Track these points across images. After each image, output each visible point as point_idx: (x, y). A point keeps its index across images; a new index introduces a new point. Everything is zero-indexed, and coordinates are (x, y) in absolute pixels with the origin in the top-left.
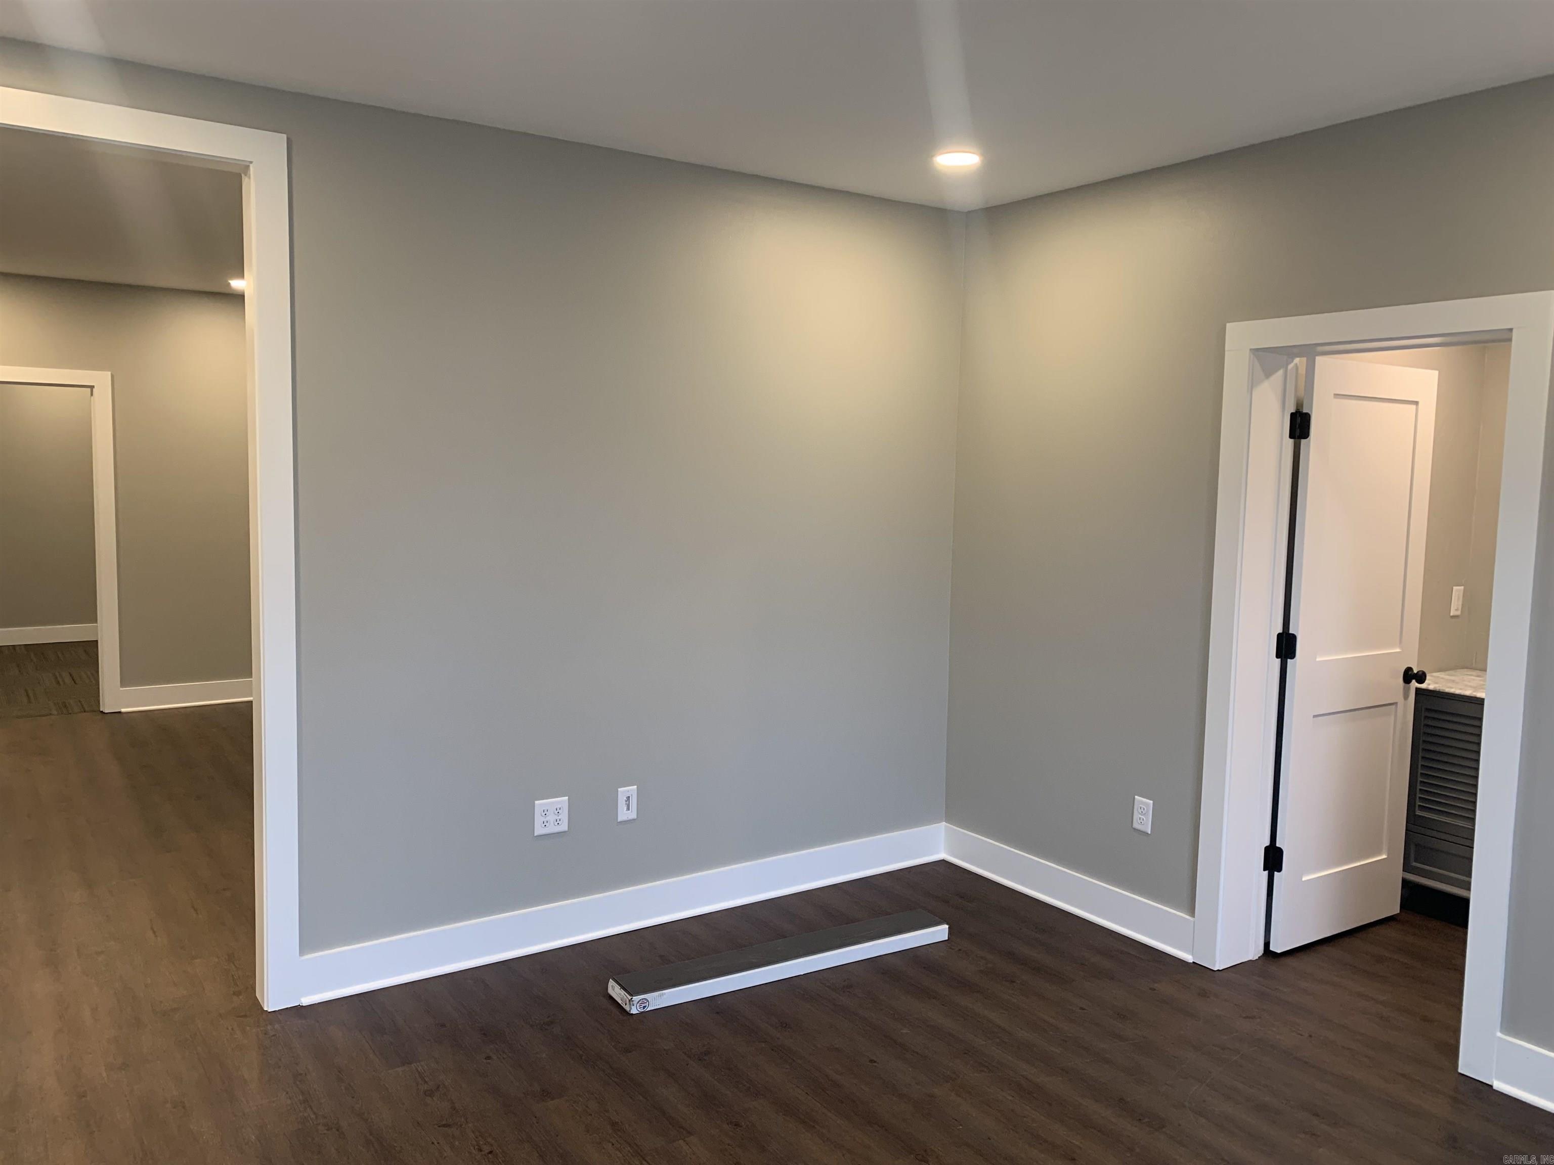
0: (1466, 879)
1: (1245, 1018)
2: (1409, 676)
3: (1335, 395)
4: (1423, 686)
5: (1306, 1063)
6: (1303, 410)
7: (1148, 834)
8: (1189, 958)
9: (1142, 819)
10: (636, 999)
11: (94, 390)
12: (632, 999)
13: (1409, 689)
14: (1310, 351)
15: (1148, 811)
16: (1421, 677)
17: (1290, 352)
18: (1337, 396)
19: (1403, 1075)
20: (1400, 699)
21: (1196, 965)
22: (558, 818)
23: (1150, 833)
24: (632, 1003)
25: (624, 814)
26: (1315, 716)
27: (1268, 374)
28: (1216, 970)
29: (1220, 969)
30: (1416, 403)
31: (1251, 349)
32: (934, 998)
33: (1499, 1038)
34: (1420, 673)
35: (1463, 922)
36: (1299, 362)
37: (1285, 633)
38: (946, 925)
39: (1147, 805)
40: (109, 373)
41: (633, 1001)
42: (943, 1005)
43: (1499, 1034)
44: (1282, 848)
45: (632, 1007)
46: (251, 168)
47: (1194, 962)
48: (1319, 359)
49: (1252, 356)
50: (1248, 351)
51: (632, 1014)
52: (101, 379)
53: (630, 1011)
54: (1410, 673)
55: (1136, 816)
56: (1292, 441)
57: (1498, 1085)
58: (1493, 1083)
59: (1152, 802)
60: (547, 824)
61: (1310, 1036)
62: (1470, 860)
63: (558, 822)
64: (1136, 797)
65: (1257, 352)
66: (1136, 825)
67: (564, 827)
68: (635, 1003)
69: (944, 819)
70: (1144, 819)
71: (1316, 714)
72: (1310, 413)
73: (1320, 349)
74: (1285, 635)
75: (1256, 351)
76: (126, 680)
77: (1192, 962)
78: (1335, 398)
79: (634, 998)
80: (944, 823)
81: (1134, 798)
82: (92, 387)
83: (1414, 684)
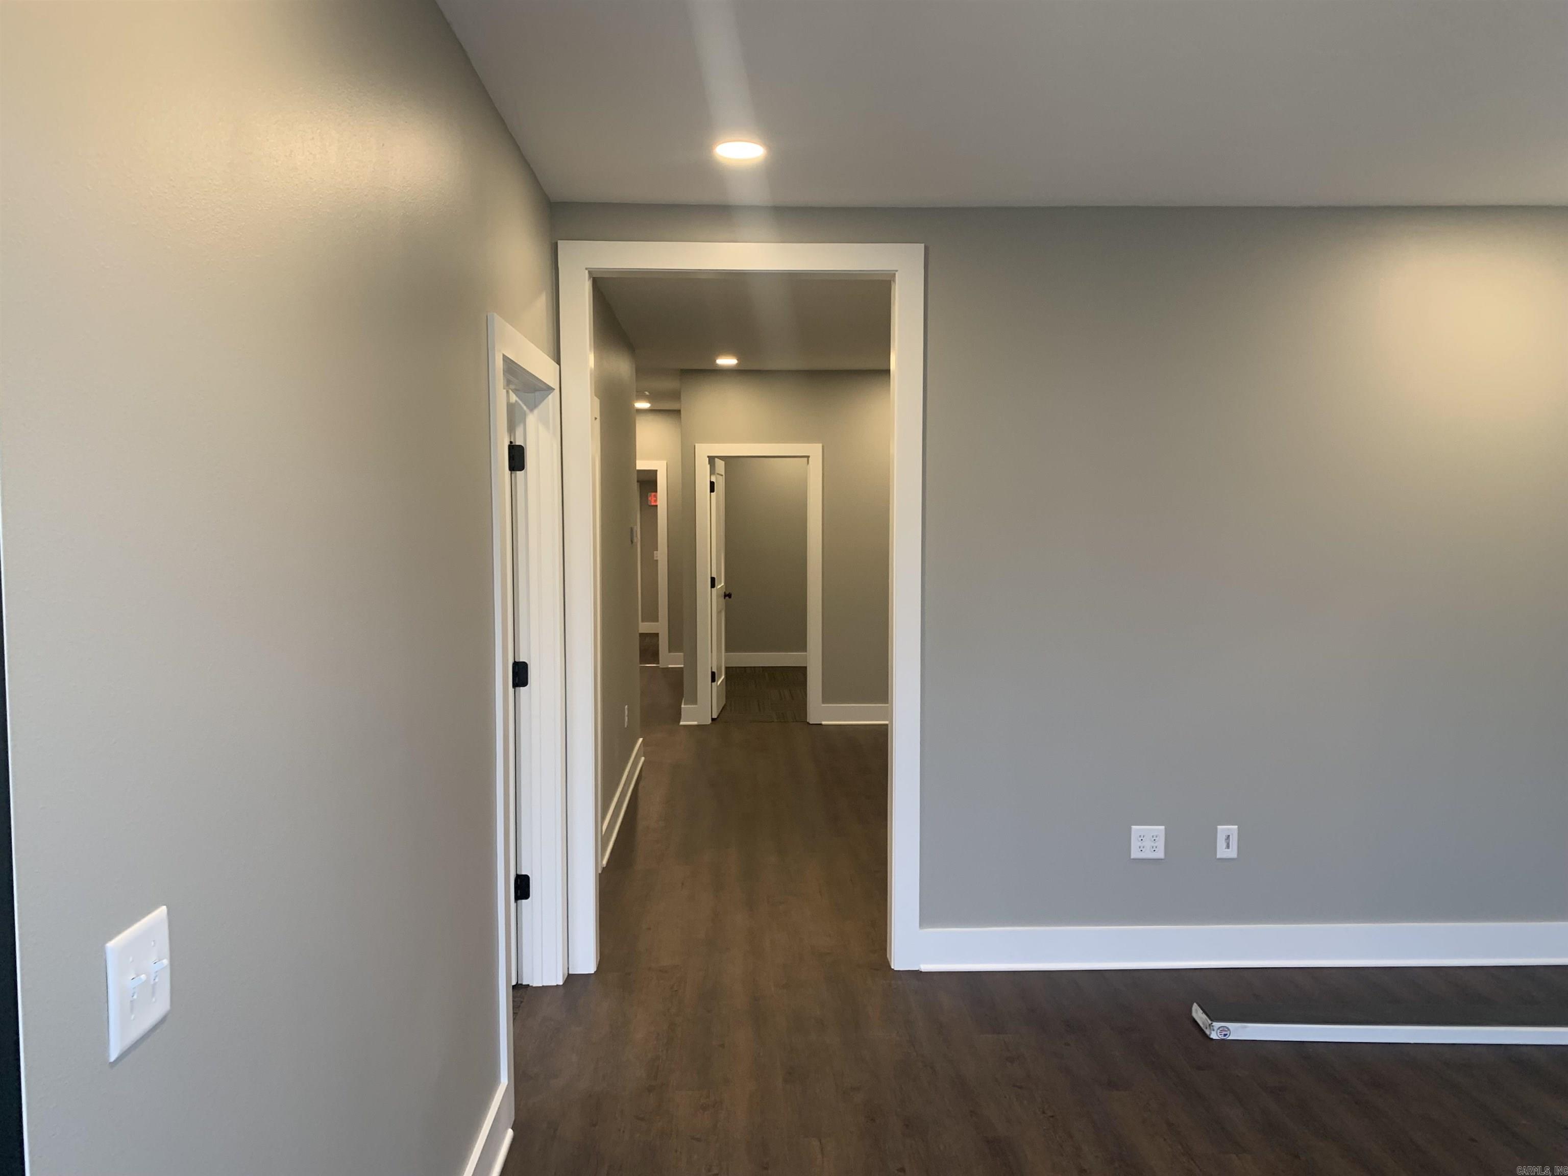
10: (1217, 1025)
11: (810, 459)
12: (1212, 1023)
22: (1155, 845)
24: (1212, 1027)
25: (1222, 852)
40: (820, 445)
41: (1213, 1026)
45: (1212, 1032)
46: (897, 276)
51: (1212, 1039)
52: (814, 450)
53: (1210, 1035)
60: (1143, 850)
63: (1154, 849)
67: (1160, 854)
68: (1215, 1029)
76: (825, 699)
79: (1214, 1024)
82: (808, 457)
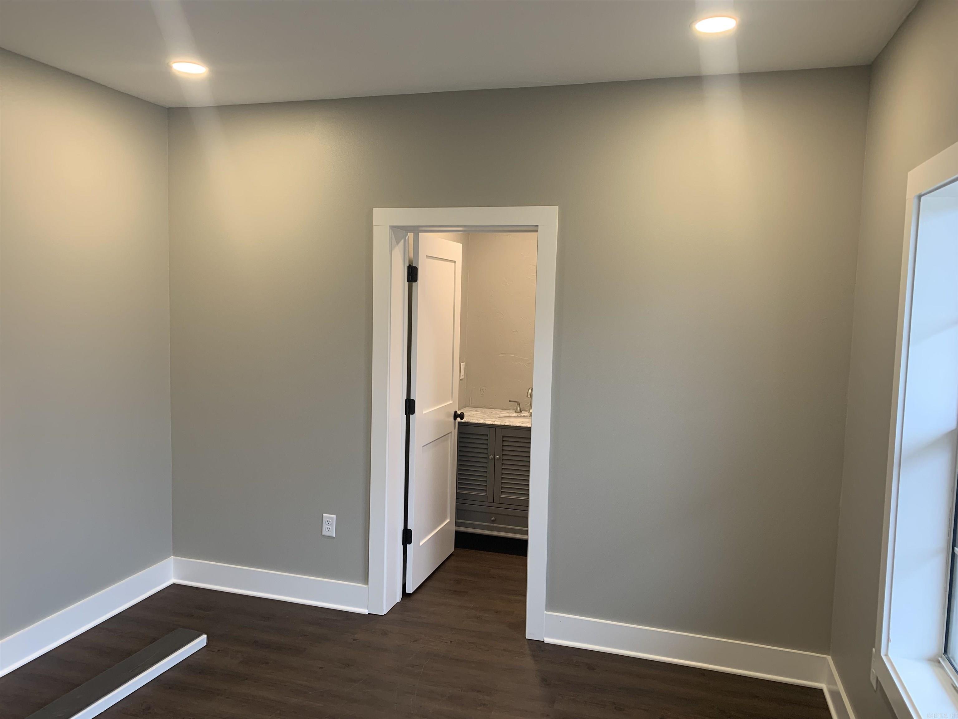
0: (525, 529)
1: (413, 642)
2: (456, 416)
3: (427, 256)
4: (463, 421)
5: (457, 660)
6: (413, 264)
7: (333, 537)
8: (365, 611)
9: (328, 528)
13: (456, 422)
14: (416, 230)
15: (333, 521)
16: (462, 416)
17: (406, 229)
18: (428, 257)
19: (504, 650)
20: (453, 430)
21: (371, 615)
23: (334, 536)
26: (423, 446)
27: (398, 243)
28: (383, 615)
29: (386, 614)
30: (455, 262)
31: (390, 226)
32: (218, 695)
33: (546, 614)
34: (462, 414)
35: (525, 554)
36: (411, 235)
37: (408, 400)
38: (204, 635)
39: (332, 518)
42: (227, 698)
43: (545, 612)
44: (411, 529)
47: (369, 614)
48: (421, 234)
49: (390, 230)
50: (389, 227)
54: (457, 414)
55: (325, 526)
56: (408, 283)
57: (547, 640)
58: (544, 640)
59: (335, 516)
61: (451, 642)
62: (527, 518)
64: (324, 514)
65: (394, 228)
66: (325, 533)
69: (172, 553)
70: (331, 528)
71: (424, 445)
72: (417, 267)
73: (421, 229)
74: (408, 401)
75: (392, 227)
77: (367, 613)
78: (427, 258)
80: (172, 556)
81: (323, 515)
83: (459, 419)
